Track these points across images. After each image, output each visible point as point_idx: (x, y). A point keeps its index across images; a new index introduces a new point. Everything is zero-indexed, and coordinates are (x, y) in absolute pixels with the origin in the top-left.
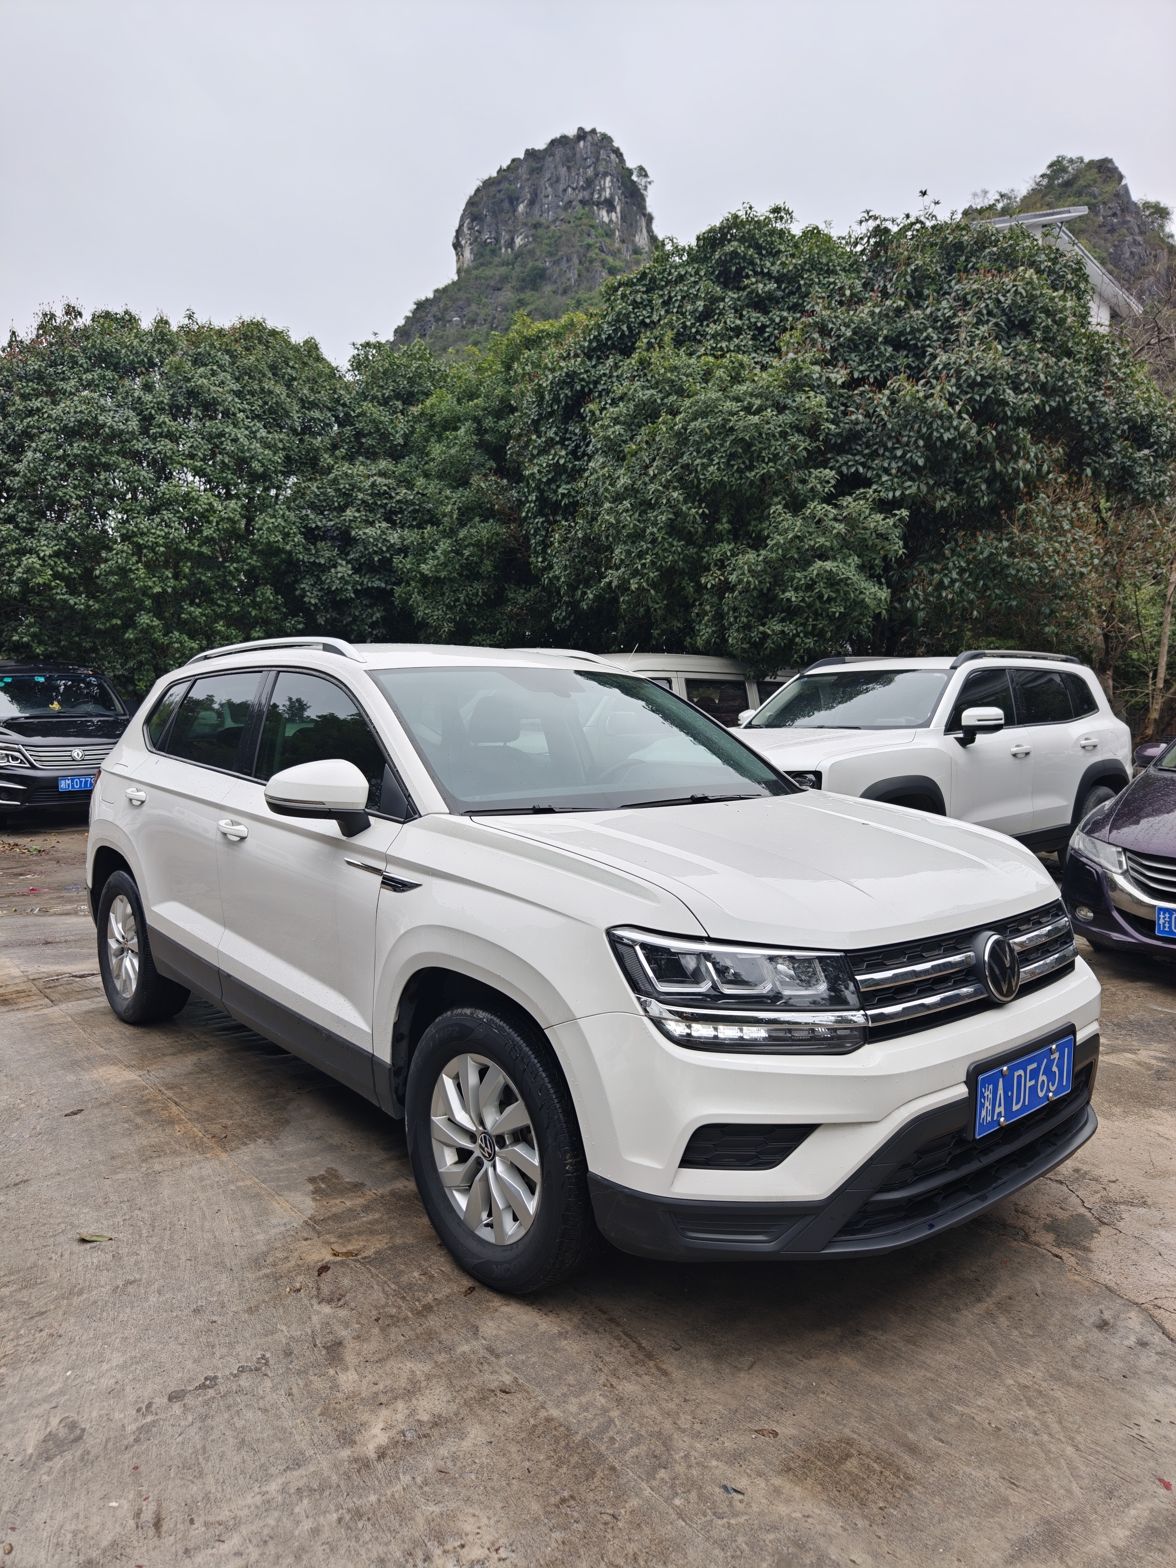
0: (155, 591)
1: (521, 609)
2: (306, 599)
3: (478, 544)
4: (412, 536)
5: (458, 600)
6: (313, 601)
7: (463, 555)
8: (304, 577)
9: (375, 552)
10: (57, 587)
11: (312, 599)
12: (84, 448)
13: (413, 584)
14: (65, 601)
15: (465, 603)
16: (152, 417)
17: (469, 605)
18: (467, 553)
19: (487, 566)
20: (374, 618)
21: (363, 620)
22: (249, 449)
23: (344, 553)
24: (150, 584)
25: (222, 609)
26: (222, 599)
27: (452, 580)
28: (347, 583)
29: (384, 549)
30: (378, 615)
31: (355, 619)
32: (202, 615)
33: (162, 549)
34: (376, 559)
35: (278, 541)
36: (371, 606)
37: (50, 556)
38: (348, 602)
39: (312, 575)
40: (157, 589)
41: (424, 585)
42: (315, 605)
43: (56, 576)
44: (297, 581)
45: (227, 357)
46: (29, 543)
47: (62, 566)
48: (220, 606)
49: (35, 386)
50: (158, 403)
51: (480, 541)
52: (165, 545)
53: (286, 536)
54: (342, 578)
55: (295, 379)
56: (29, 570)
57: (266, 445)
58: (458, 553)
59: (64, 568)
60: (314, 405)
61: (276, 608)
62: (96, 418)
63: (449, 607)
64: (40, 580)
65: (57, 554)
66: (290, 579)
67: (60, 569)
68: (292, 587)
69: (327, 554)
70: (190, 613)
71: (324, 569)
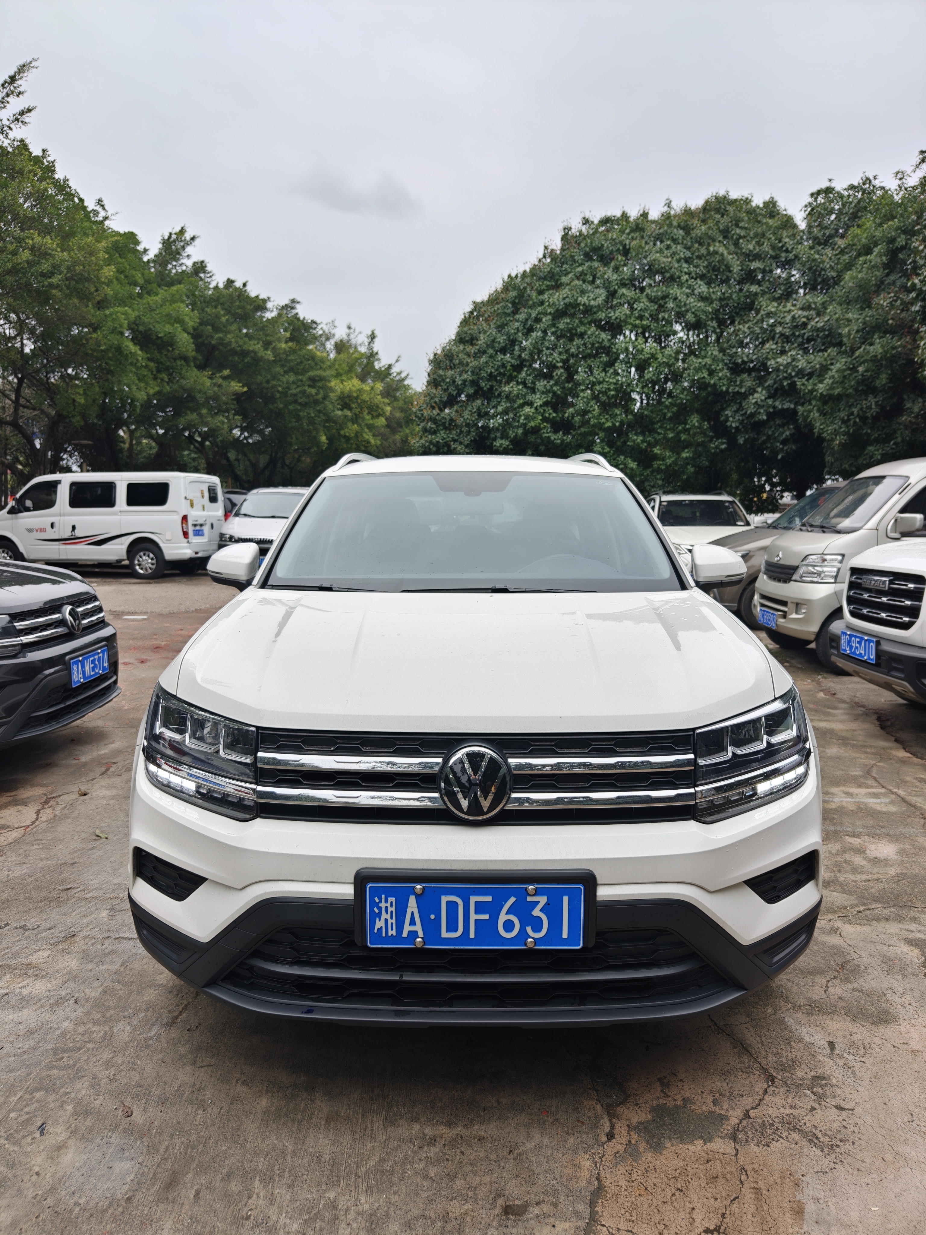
0: (606, 425)
1: (916, 417)
2: (729, 424)
3: (874, 359)
4: (817, 360)
5: (852, 414)
6: (734, 425)
7: (858, 371)
8: (729, 406)
9: (785, 378)
10: (545, 427)
11: (733, 423)
12: (567, 323)
13: (814, 403)
14: (549, 437)
15: (858, 415)
16: (615, 292)
17: (863, 419)
18: (861, 369)
19: (883, 379)
20: (784, 436)
21: (775, 438)
22: (685, 305)
23: (761, 380)
24: (603, 420)
25: (661, 437)
26: (661, 427)
27: (848, 396)
28: (760, 407)
29: (793, 374)
30: (788, 433)
31: (769, 437)
32: (643, 441)
33: (612, 393)
34: (785, 384)
35: (704, 377)
36: (783, 425)
37: (541, 406)
38: (762, 424)
39: (736, 403)
40: (609, 424)
41: (825, 403)
42: (737, 428)
43: (545, 420)
44: (723, 409)
45: (681, 232)
46: (530, 397)
47: (550, 413)
48: (659, 434)
49: (548, 283)
50: (621, 280)
51: (876, 356)
52: (615, 389)
53: (711, 373)
54: (756, 402)
55: (741, 237)
56: (527, 417)
57: (703, 298)
58: (854, 369)
59: (550, 414)
60: (757, 257)
61: (704, 433)
62: (576, 300)
63: (844, 421)
64: (532, 424)
65: (546, 404)
66: (717, 407)
67: (547, 415)
68: (718, 414)
69: (749, 384)
70: (634, 441)
71: (745, 396)
